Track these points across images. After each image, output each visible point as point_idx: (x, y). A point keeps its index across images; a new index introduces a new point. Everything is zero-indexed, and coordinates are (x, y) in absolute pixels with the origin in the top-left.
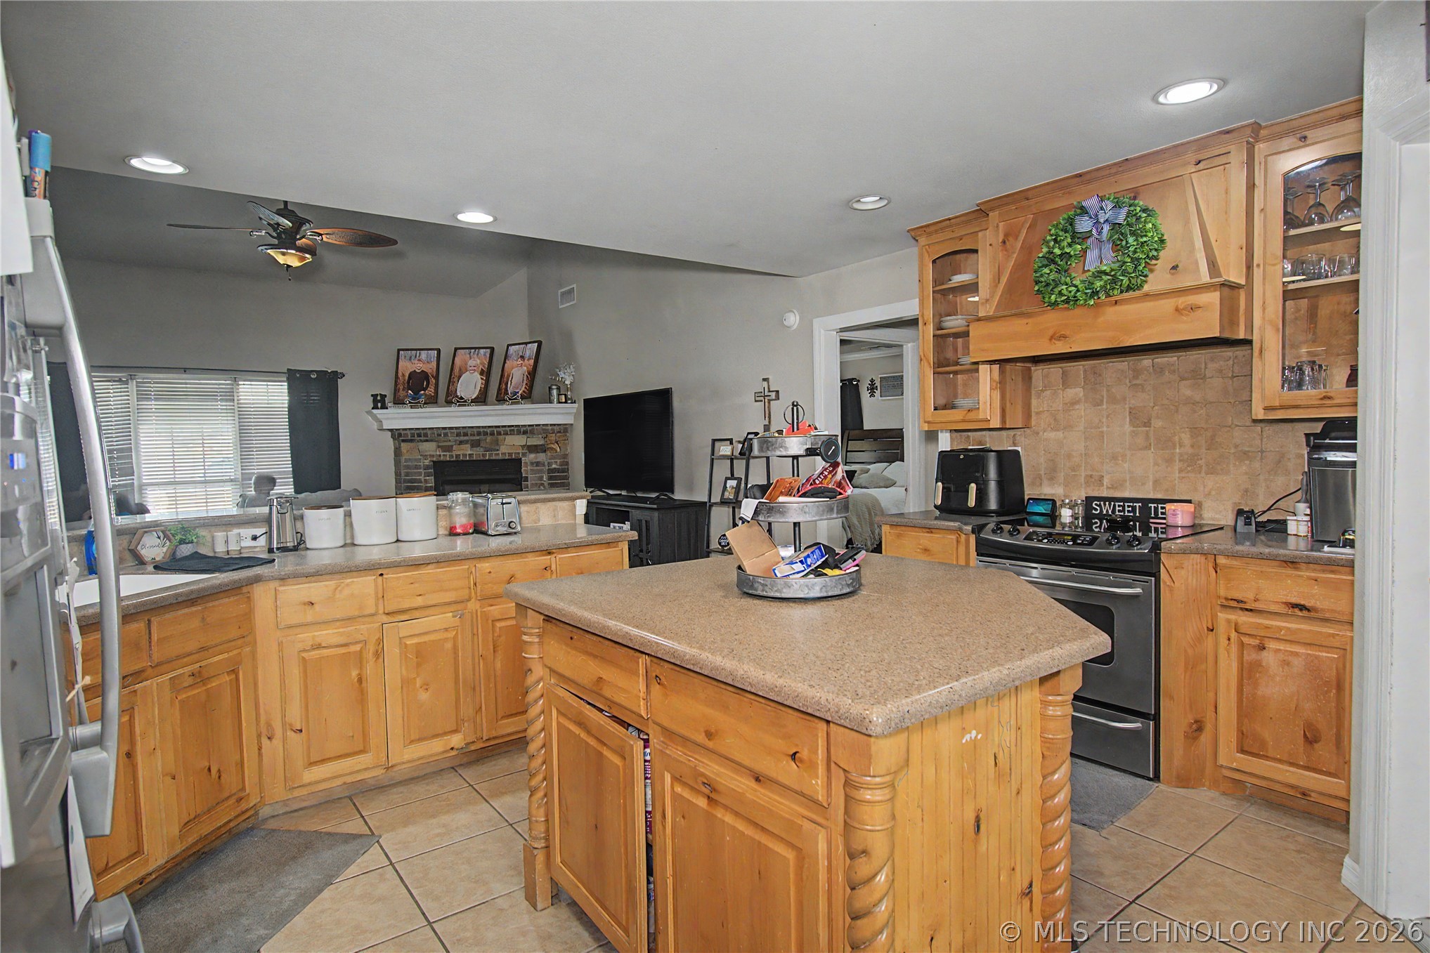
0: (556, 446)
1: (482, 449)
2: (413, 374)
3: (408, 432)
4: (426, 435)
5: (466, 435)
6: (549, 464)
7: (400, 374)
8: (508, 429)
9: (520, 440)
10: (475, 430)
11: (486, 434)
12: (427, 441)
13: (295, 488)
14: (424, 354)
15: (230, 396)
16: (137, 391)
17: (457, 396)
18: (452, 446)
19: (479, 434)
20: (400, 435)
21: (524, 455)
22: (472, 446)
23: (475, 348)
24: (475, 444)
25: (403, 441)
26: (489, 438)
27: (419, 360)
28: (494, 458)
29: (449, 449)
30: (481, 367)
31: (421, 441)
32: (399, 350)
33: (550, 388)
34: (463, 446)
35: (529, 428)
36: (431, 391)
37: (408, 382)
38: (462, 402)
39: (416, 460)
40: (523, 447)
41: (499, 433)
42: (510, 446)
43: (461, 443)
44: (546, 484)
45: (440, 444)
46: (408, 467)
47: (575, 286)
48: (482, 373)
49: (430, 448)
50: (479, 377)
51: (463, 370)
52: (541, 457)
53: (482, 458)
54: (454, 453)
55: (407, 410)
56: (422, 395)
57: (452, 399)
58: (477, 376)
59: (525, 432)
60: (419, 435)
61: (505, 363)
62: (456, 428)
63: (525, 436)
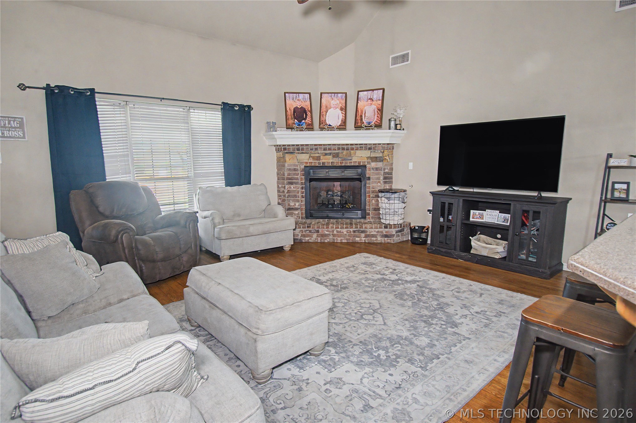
0: (387, 158)
1: (340, 159)
2: (295, 110)
3: (291, 147)
4: (303, 149)
5: (330, 149)
6: (384, 170)
7: (288, 109)
8: (359, 146)
9: (365, 154)
10: (337, 147)
11: (343, 149)
12: (303, 153)
13: (226, 183)
14: (301, 96)
15: (186, 120)
16: (130, 113)
17: (326, 124)
18: (320, 157)
19: (339, 149)
20: (285, 149)
21: (369, 163)
22: (334, 157)
23: (335, 93)
24: (336, 156)
25: (287, 153)
26: (345, 152)
27: (298, 100)
28: (348, 165)
29: (318, 158)
30: (341, 105)
31: (298, 153)
32: (285, 93)
33: (390, 120)
34: (327, 157)
35: (373, 146)
36: (308, 120)
37: (294, 114)
38: (330, 128)
39: (294, 165)
40: (368, 158)
41: (352, 149)
42: (359, 157)
43: (326, 154)
44: (382, 182)
45: (312, 155)
46: (290, 170)
47: (410, 51)
48: (341, 109)
49: (304, 158)
50: (340, 112)
51: (329, 107)
52: (380, 165)
53: (340, 165)
54: (321, 161)
55: (294, 133)
56: (304, 123)
57: (324, 126)
58: (339, 111)
59: (370, 149)
60: (298, 150)
61: (357, 103)
62: (324, 145)
63: (370, 151)
